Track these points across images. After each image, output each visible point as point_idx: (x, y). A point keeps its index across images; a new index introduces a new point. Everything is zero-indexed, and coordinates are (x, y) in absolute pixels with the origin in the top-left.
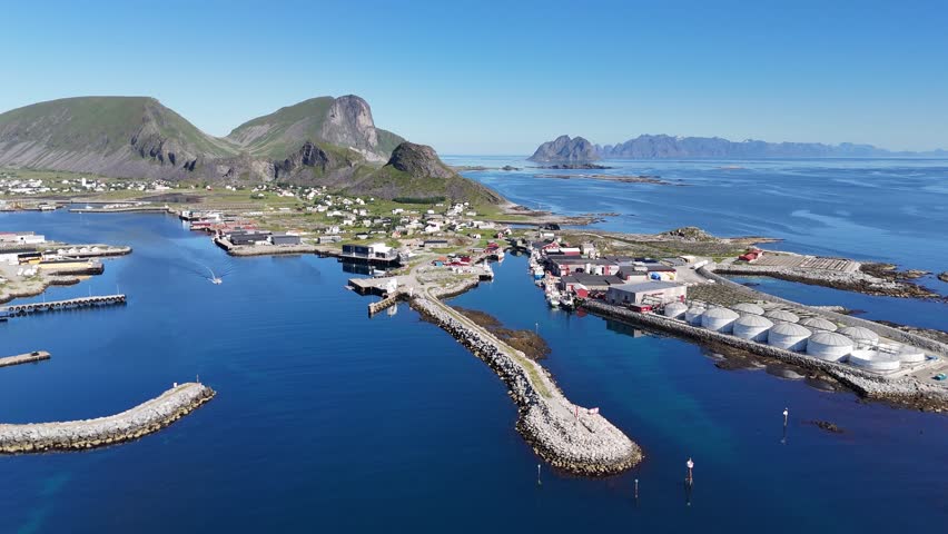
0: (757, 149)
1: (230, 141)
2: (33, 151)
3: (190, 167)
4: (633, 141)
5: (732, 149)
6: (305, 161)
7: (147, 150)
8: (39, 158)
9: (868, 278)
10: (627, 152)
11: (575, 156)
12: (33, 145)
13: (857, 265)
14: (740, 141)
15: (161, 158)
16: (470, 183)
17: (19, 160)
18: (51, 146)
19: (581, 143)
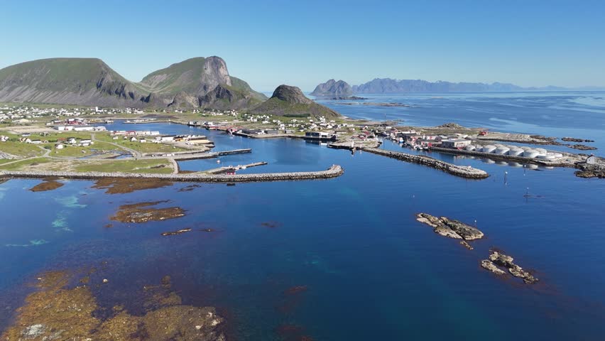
0: (445, 86)
1: (143, 84)
2: (28, 92)
3: (147, 100)
4: (370, 83)
5: (430, 87)
6: (218, 96)
7: (113, 91)
8: (34, 96)
9: (534, 139)
10: (367, 89)
11: (339, 92)
12: (27, 89)
13: (529, 136)
14: (434, 82)
15: (124, 95)
16: (322, 107)
17: (20, 97)
18: (39, 88)
19: (342, 84)
